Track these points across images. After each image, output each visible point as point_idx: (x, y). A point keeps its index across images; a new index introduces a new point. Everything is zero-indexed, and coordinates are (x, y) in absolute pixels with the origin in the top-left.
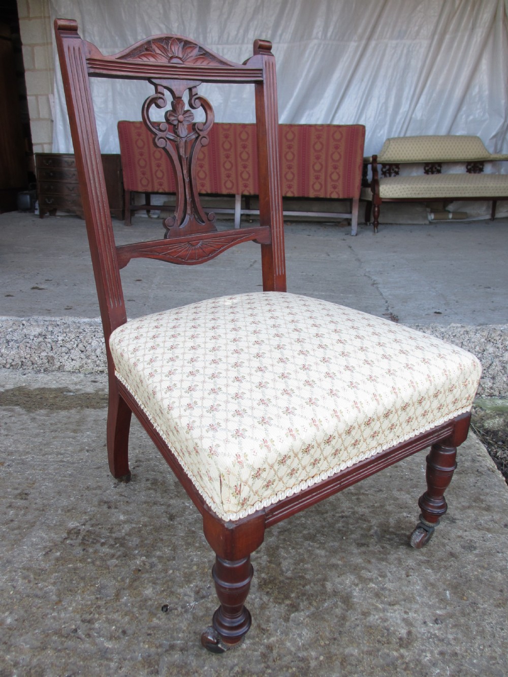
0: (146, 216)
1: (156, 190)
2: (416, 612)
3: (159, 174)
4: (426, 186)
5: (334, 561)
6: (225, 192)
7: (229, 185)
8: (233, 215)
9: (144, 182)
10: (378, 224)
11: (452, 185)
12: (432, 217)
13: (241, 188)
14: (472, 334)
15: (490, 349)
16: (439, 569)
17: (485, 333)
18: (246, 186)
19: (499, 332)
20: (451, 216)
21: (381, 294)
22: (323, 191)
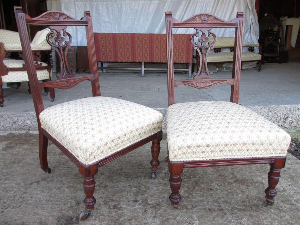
0: (101, 72)
1: (108, 61)
2: (283, 184)
3: (110, 54)
4: (217, 57)
5: (252, 174)
6: (137, 61)
7: (139, 58)
8: (141, 70)
9: (104, 57)
11: (227, 57)
12: (217, 69)
13: (144, 60)
14: (263, 109)
15: (270, 114)
16: (284, 174)
17: (268, 109)
18: (146, 59)
19: (272, 108)
20: (225, 69)
21: (214, 99)
22: (177, 60)
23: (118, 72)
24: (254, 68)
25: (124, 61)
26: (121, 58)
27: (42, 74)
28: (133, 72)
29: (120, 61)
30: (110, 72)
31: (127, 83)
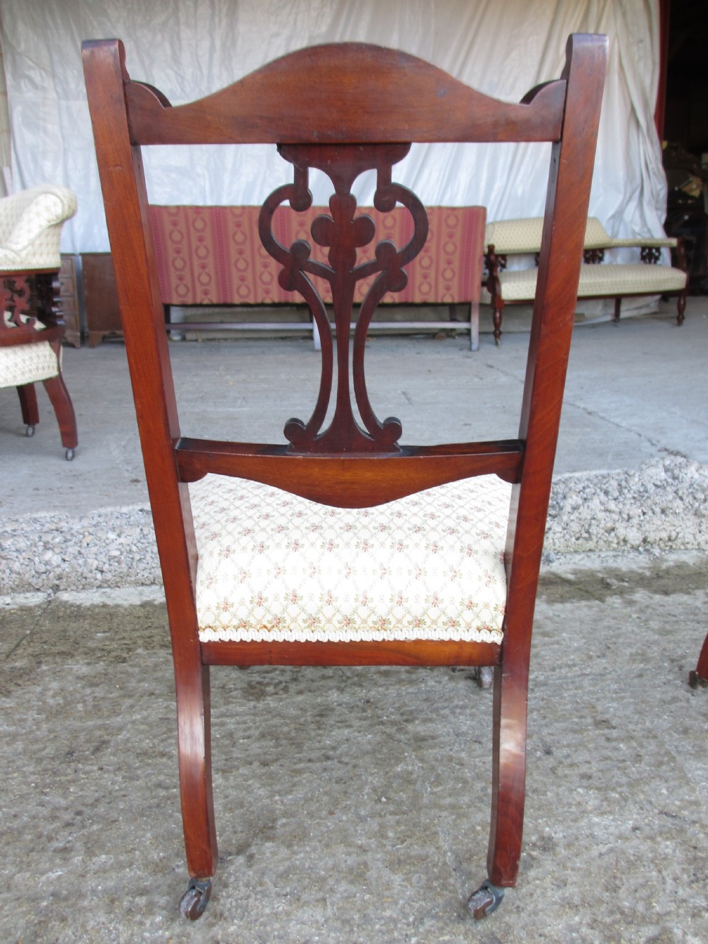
1: (198, 301)
3: (204, 279)
9: (182, 290)
10: (501, 333)
22: (432, 293)
23: (226, 339)
24: (654, 315)
25: (252, 301)
26: (244, 291)
27: (35, 360)
28: (273, 335)
29: (237, 300)
30: (196, 340)
31: (283, 376)
